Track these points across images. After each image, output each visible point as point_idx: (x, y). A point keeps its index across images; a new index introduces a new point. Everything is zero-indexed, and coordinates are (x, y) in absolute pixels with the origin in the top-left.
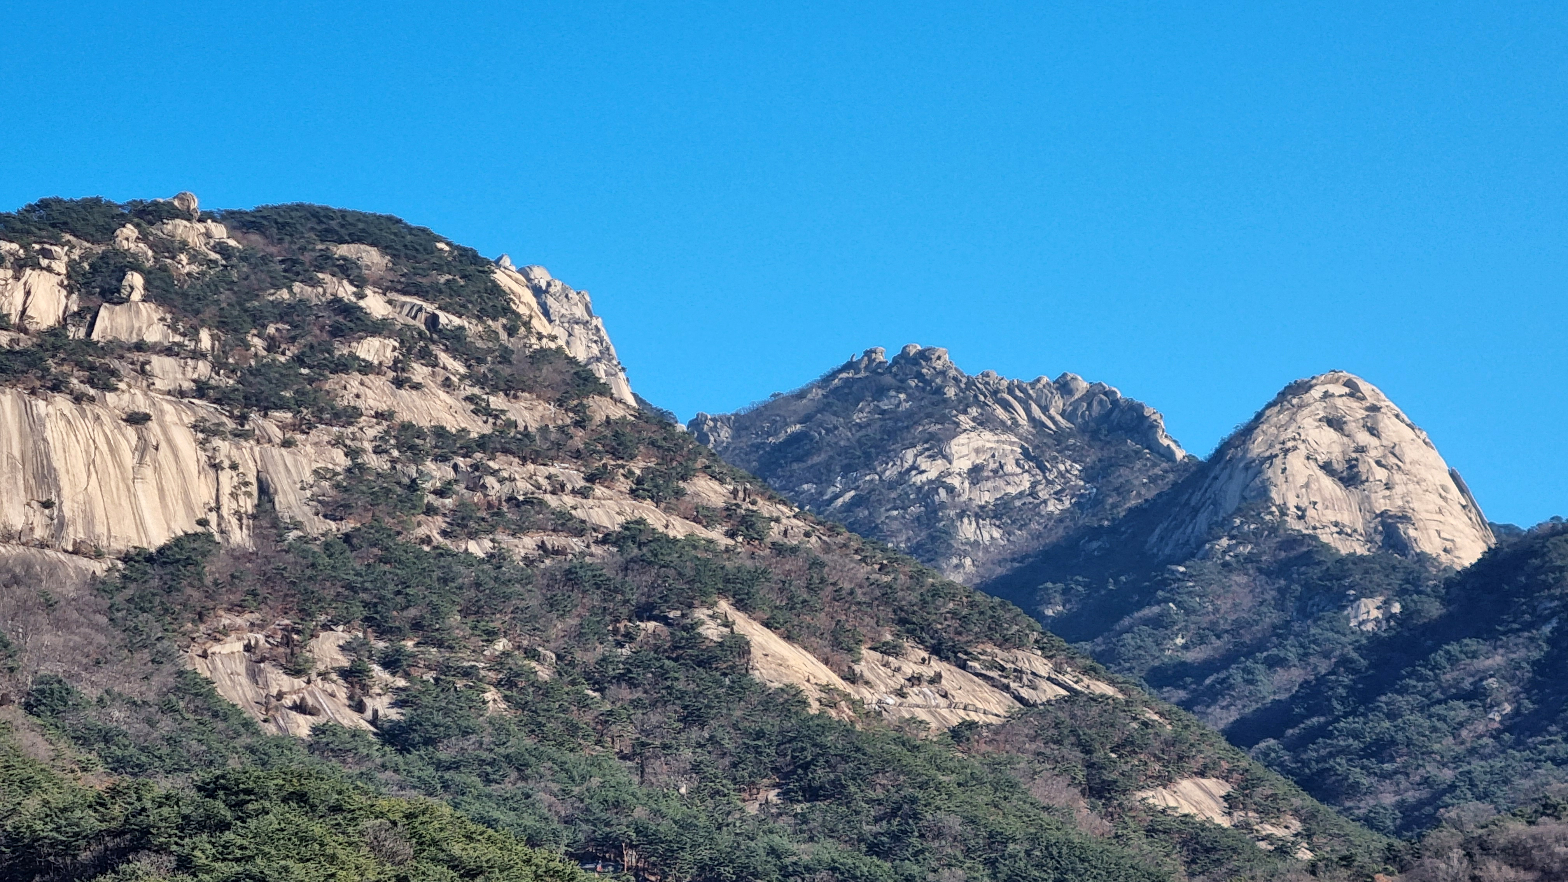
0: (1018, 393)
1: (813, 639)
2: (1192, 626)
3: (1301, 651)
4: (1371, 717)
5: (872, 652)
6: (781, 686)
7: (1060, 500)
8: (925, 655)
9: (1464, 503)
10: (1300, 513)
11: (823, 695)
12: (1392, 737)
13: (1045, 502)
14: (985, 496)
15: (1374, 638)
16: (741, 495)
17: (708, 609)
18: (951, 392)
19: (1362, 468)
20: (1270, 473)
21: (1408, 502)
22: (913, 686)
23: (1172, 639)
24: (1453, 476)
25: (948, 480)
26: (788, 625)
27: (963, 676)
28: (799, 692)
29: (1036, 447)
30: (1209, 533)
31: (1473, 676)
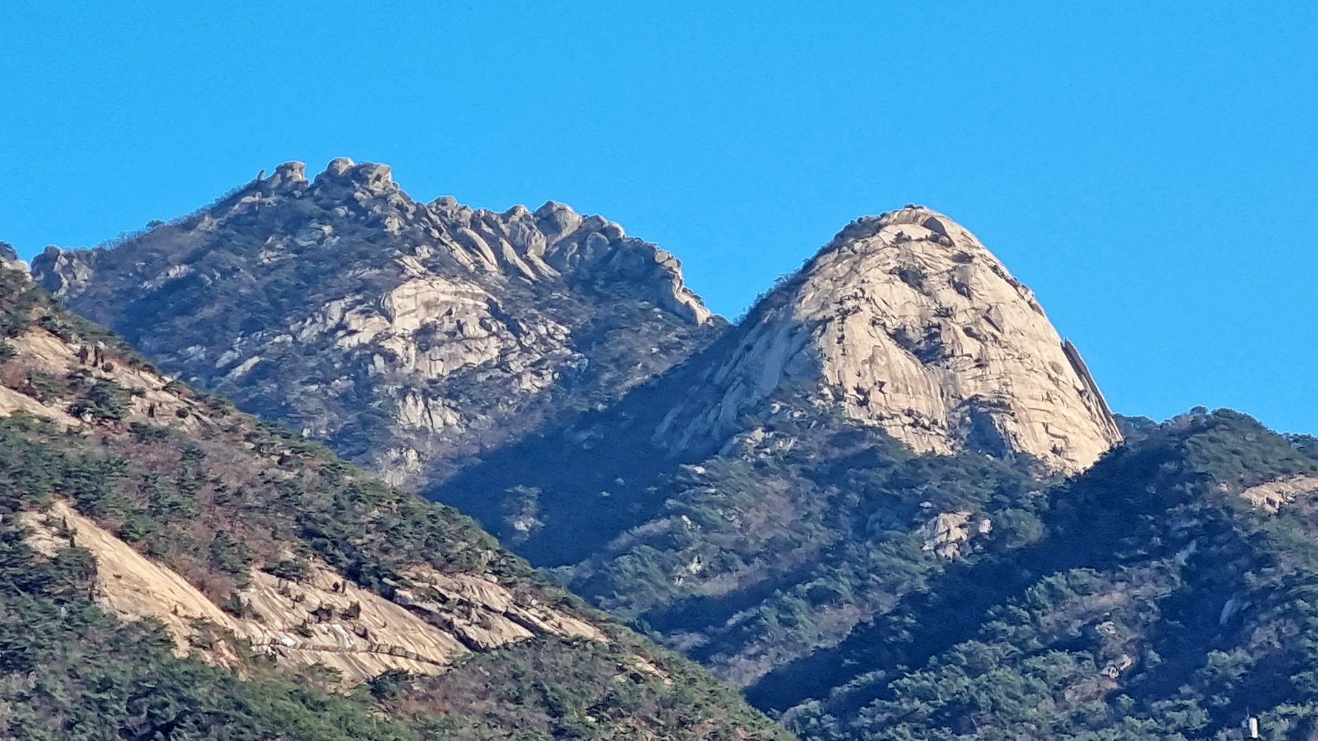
0: (484, 227)
1: (184, 556)
2: (712, 546)
3: (858, 582)
4: (945, 671)
5: (265, 575)
6: (137, 618)
7: (539, 375)
8: (339, 580)
9: (1081, 388)
10: (861, 398)
11: (196, 632)
12: (972, 699)
13: (519, 376)
14: (438, 368)
15: (953, 566)
16: (91, 357)
17: (40, 512)
18: (394, 225)
19: (946, 338)
20: (822, 343)
21: (1006, 385)
22: (319, 621)
23: (685, 565)
24: (1067, 350)
25: (387, 345)
26: (151, 537)
27: (389, 608)
28: (162, 627)
29: (507, 302)
30: (738, 421)
31: (1082, 617)
